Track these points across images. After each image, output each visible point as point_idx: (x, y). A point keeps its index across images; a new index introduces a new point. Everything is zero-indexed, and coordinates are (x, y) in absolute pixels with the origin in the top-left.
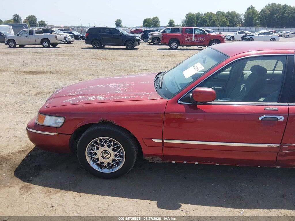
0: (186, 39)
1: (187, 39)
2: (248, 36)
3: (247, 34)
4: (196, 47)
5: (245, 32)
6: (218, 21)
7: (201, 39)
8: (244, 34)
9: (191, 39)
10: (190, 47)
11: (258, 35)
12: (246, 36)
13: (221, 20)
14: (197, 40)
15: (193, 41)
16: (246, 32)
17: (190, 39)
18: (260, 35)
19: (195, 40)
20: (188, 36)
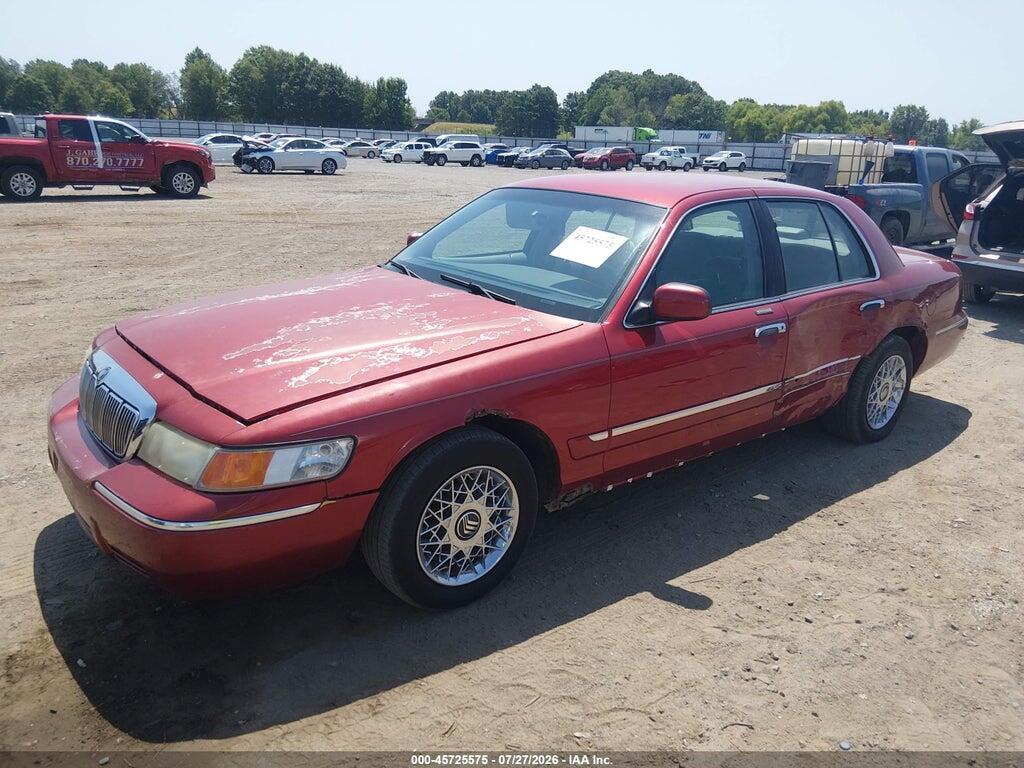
0: (70, 161)
1: (75, 161)
2: (255, 151)
3: (251, 146)
4: (115, 190)
5: (240, 139)
6: (86, 93)
7: (131, 162)
8: (241, 145)
9: (92, 160)
10: (91, 189)
11: (285, 148)
12: (247, 150)
13: (101, 94)
14: (115, 162)
15: (101, 166)
16: (246, 138)
17: (85, 161)
18: (290, 150)
19: (105, 164)
20: (74, 148)
